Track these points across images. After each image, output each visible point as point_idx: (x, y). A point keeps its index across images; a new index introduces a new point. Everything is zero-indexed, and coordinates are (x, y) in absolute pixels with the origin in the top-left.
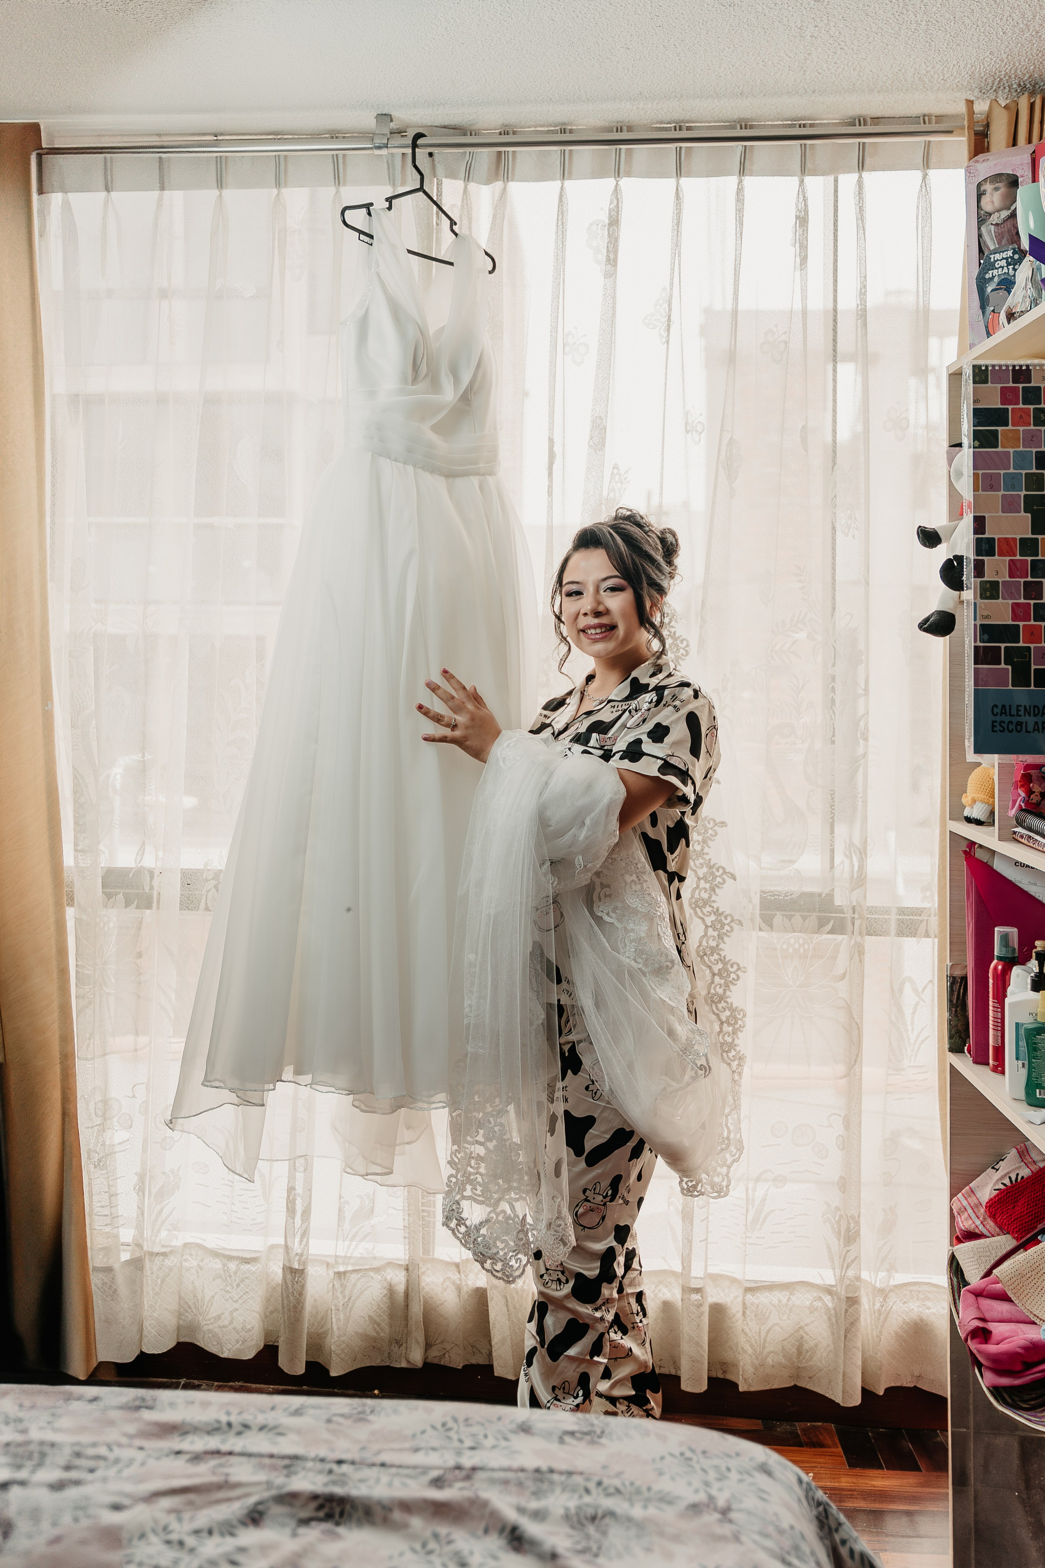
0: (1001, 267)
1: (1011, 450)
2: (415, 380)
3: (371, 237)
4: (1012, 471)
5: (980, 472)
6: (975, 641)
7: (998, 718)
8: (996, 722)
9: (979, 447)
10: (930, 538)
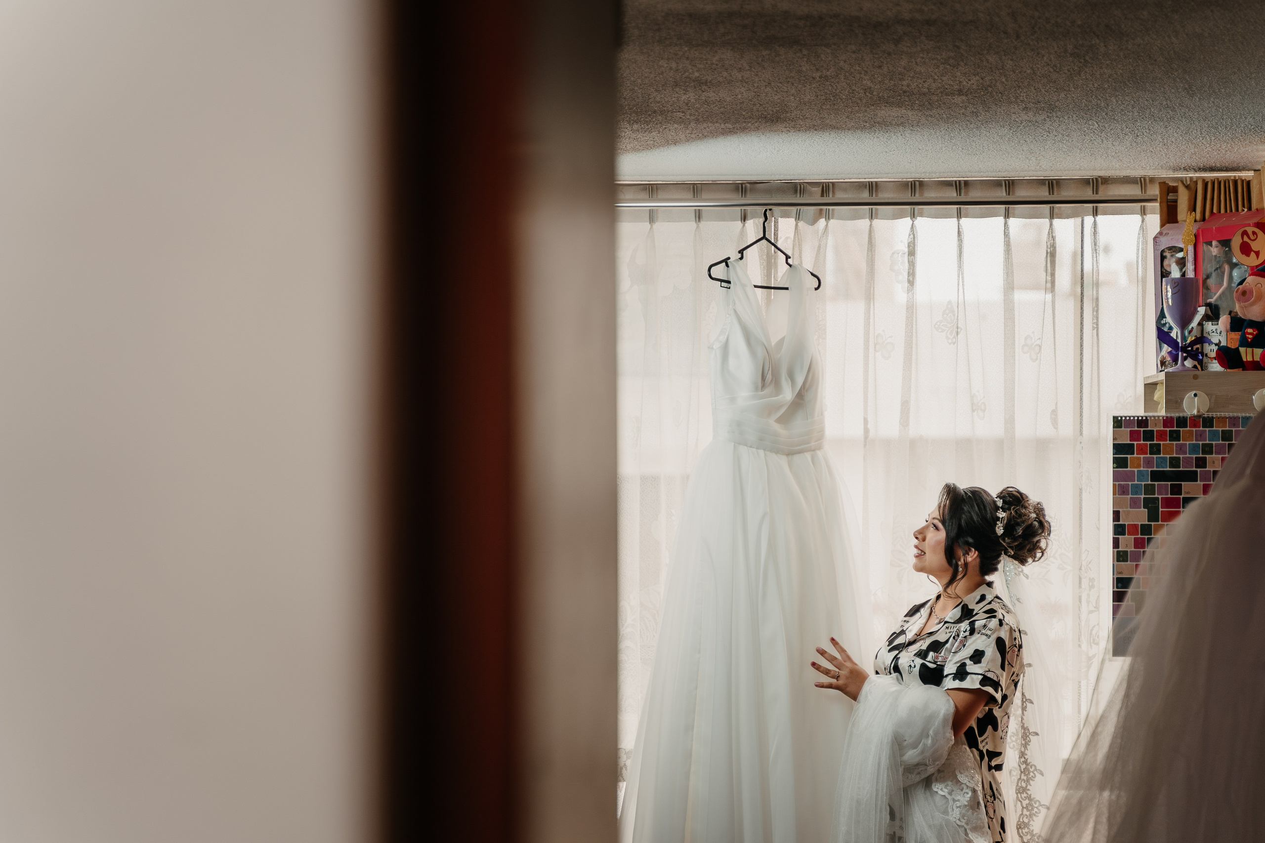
1: (1136, 470)
2: (763, 387)
3: (729, 282)
4: (1136, 483)
5: (1117, 483)
6: (1113, 588)
9: (1117, 468)
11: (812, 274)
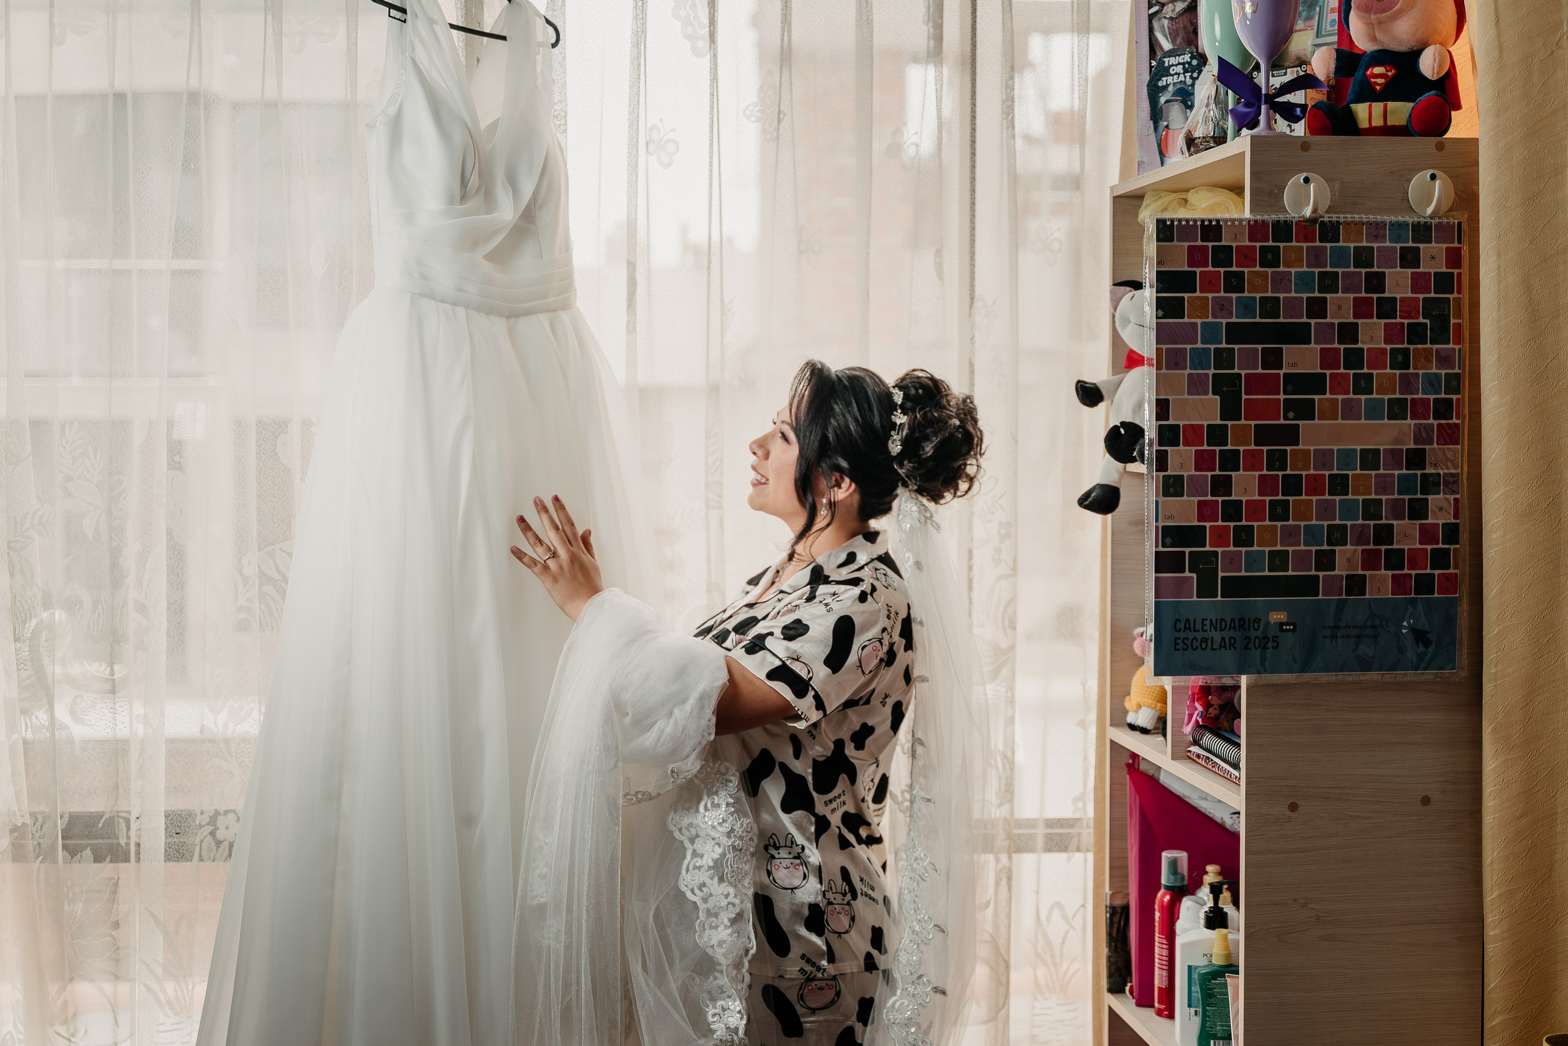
0: (1176, 74)
1: (1199, 321)
2: (463, 198)
3: (404, 11)
4: (1199, 345)
5: (1164, 347)
6: (1157, 546)
7: (1182, 635)
8: (1179, 638)
9: (1163, 317)
10: (1090, 395)
11: (548, 22)
